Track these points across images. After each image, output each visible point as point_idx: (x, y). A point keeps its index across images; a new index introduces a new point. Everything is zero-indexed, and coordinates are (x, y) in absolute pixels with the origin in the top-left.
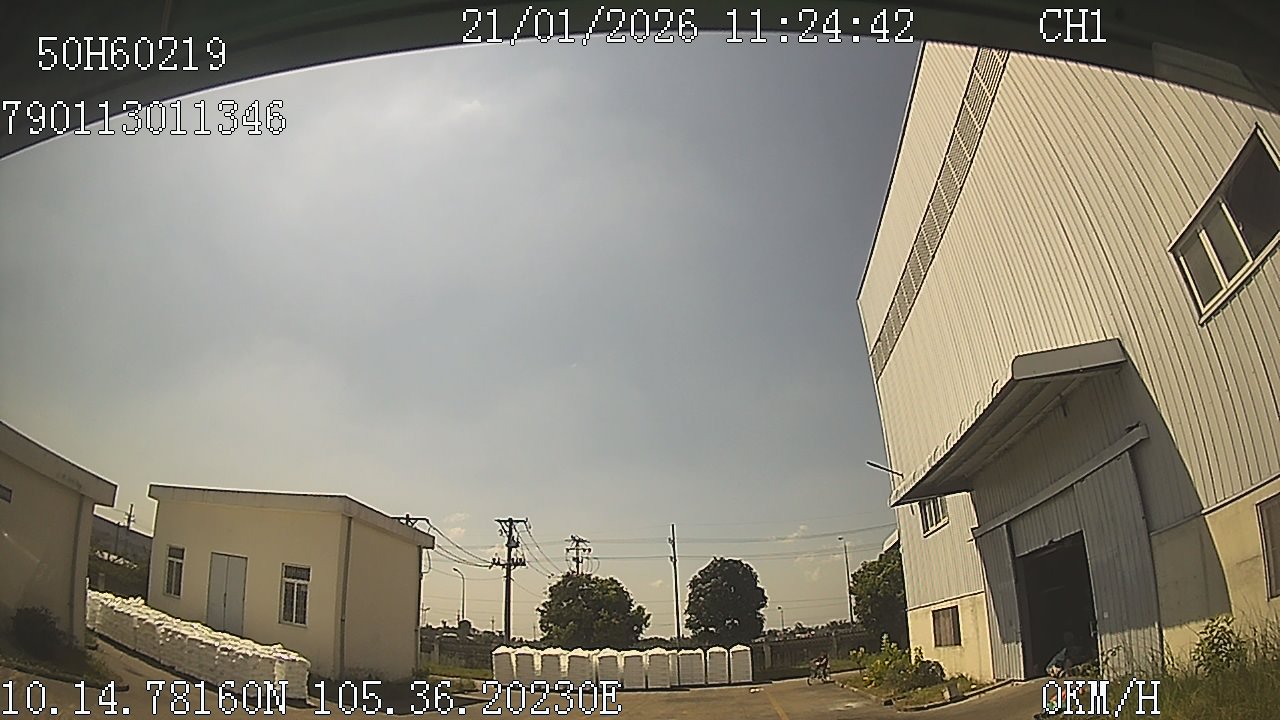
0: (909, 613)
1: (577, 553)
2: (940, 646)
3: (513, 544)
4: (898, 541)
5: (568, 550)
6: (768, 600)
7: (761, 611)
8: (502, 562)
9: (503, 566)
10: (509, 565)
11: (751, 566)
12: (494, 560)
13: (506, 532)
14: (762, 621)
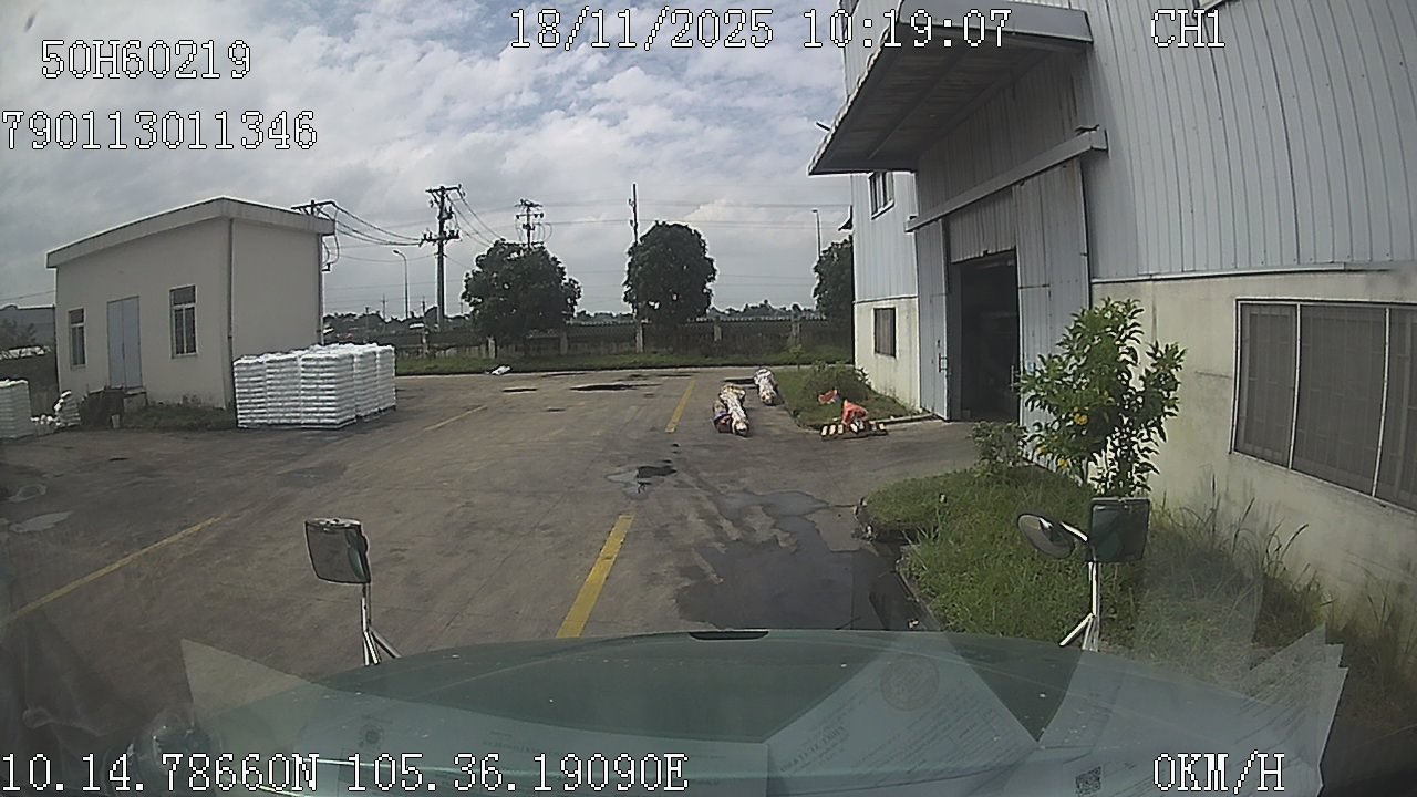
0: (856, 306)
1: (528, 220)
2: (879, 352)
3: (445, 216)
4: (850, 221)
5: (518, 217)
6: (718, 273)
7: (709, 285)
8: (433, 237)
9: (435, 241)
10: (441, 240)
11: (700, 232)
12: (425, 235)
13: (436, 201)
14: (709, 294)
